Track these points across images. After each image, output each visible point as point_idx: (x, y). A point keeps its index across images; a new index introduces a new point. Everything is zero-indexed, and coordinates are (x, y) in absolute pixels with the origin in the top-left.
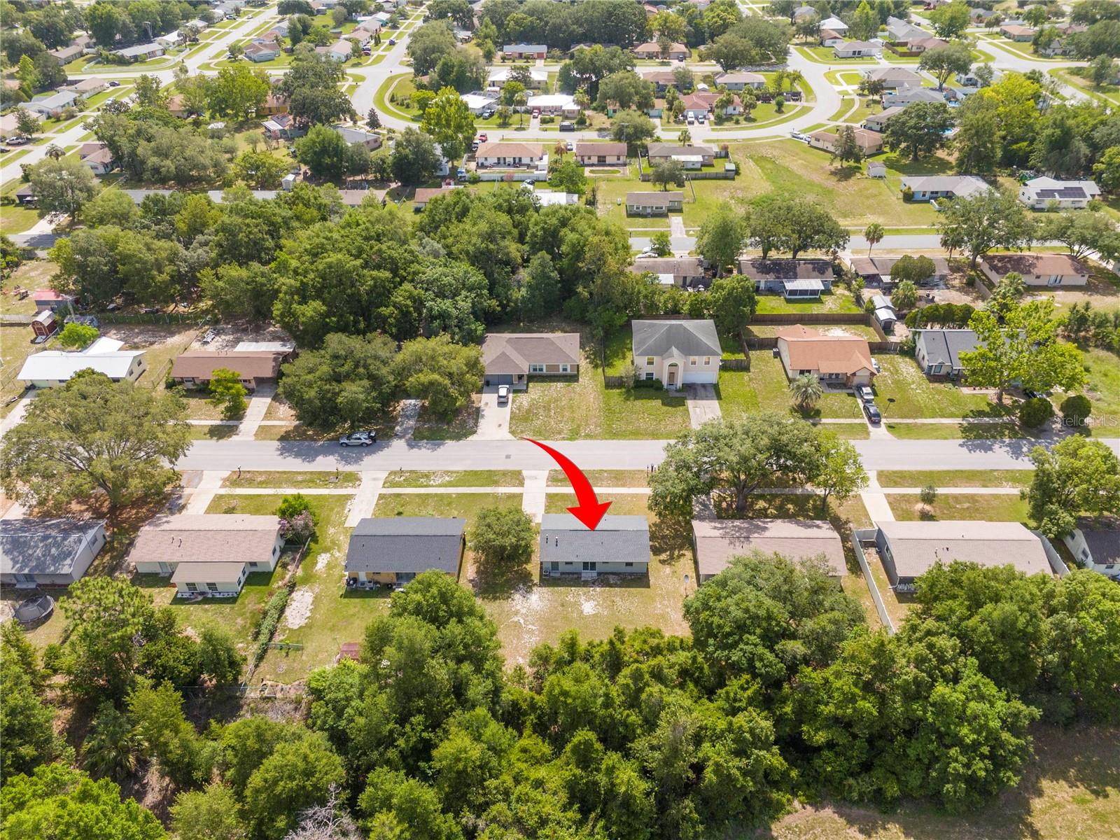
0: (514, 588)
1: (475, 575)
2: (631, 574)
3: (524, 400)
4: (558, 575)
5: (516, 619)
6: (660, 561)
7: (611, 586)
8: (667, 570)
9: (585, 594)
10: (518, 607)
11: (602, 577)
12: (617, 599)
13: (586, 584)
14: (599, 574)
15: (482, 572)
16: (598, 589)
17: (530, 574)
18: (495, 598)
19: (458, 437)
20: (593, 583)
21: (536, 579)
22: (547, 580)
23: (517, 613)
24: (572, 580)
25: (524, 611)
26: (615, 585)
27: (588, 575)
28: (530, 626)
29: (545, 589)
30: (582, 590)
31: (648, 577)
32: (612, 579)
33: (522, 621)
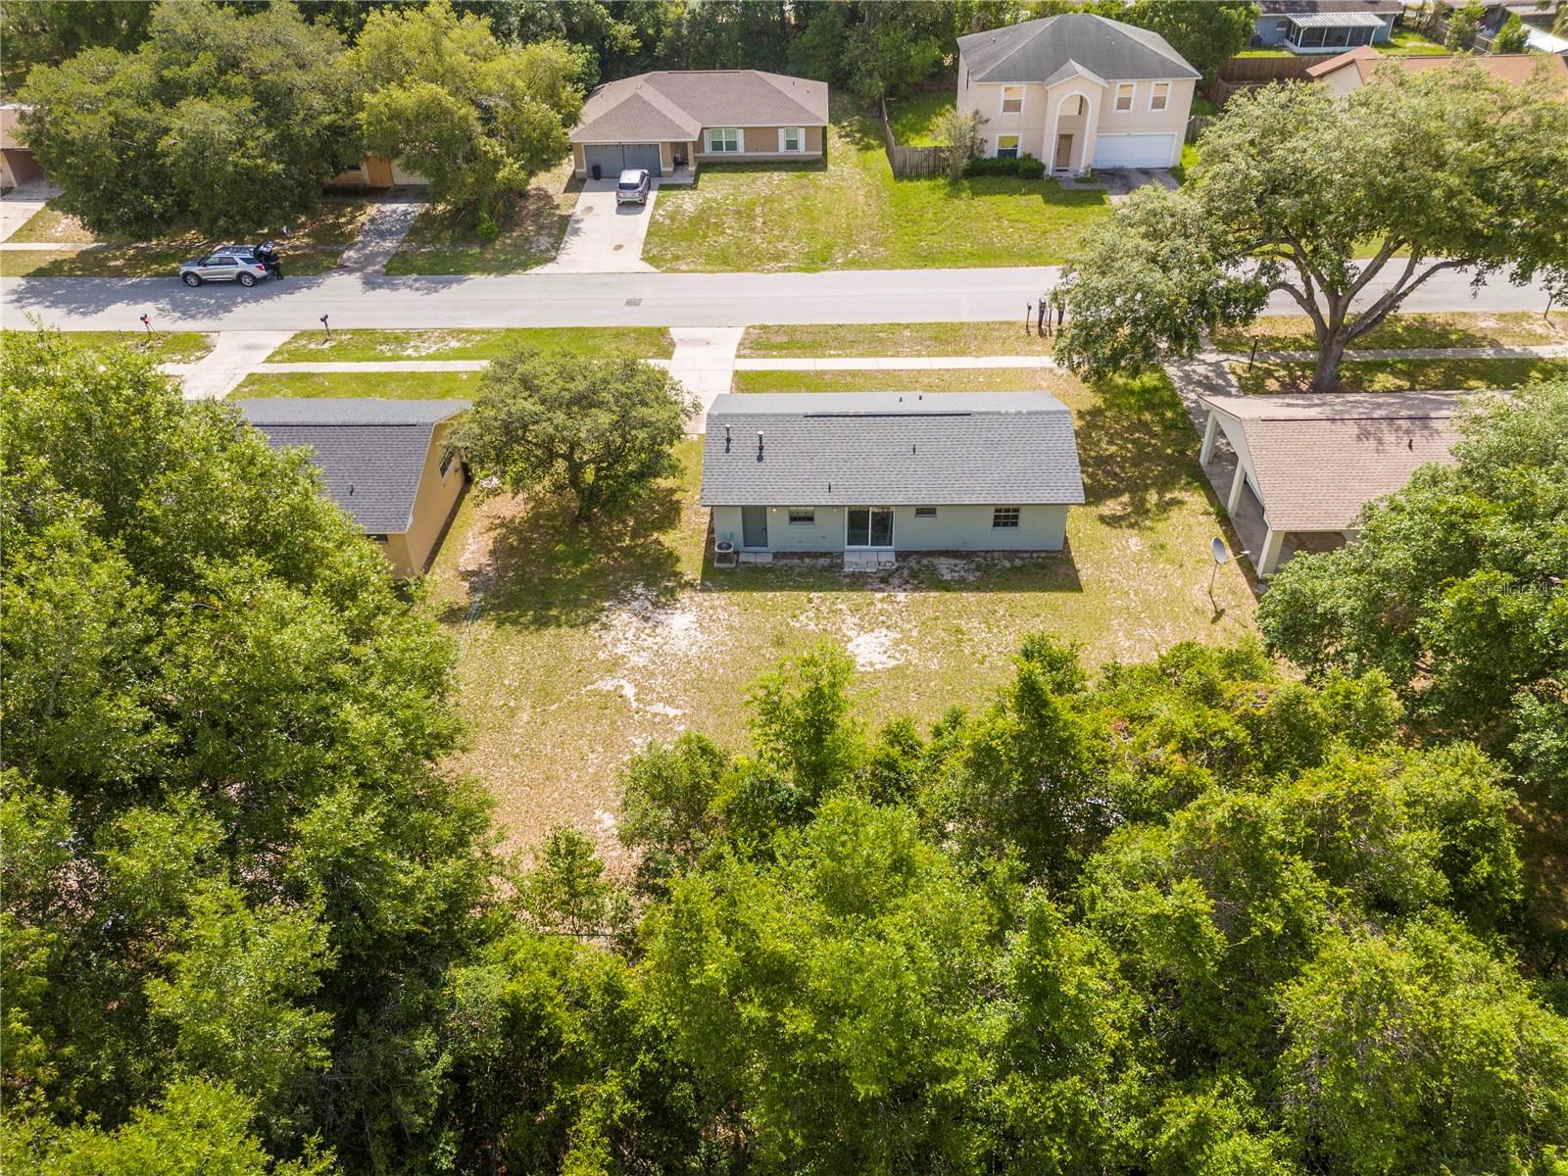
0: (614, 595)
1: (485, 560)
2: (1011, 554)
3: (688, 202)
4: (766, 559)
5: (607, 685)
6: (1102, 519)
7: (945, 586)
8: (1134, 542)
9: (855, 610)
10: (621, 649)
11: (913, 563)
12: (972, 625)
13: (859, 582)
14: (901, 555)
15: (511, 551)
16: (901, 596)
17: (672, 558)
18: (542, 623)
19: (504, 268)
20: (885, 580)
21: (691, 567)
22: (730, 574)
23: (614, 665)
24: (811, 571)
25: (640, 660)
26: (961, 585)
27: (864, 557)
28: (659, 708)
29: (719, 599)
30: (844, 601)
31: (1070, 562)
32: (945, 568)
33: (629, 691)
